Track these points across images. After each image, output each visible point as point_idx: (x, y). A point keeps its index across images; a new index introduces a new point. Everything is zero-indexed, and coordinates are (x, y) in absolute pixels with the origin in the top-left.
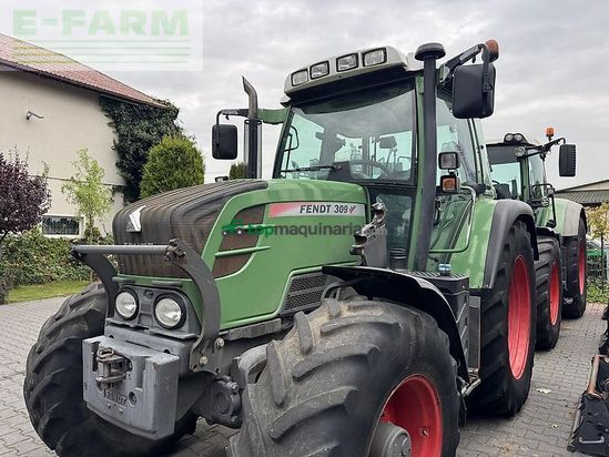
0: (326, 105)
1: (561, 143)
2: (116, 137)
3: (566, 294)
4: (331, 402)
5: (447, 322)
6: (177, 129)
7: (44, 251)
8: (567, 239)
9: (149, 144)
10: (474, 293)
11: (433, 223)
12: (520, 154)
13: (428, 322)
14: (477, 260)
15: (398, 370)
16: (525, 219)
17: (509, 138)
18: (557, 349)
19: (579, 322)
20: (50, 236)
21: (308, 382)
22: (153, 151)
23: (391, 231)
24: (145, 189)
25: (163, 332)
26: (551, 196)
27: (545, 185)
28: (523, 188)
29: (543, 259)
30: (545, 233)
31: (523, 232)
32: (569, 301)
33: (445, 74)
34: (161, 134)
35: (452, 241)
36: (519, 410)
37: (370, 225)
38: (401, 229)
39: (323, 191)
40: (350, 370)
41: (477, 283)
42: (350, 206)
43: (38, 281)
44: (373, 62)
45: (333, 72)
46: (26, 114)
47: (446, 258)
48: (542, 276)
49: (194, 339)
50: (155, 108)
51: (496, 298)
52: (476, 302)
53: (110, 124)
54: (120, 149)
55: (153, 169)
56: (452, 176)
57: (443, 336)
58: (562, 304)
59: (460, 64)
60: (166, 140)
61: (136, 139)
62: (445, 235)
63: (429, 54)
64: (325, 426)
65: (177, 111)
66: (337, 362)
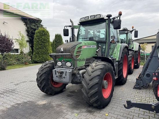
0: (87, 25)
1: (135, 30)
2: (26, 28)
3: (135, 63)
4: (98, 74)
5: (113, 65)
6: (42, 25)
7: (11, 57)
8: (136, 51)
9: (35, 30)
10: (117, 61)
11: (109, 48)
12: (126, 33)
13: (110, 65)
14: (117, 55)
15: (106, 71)
16: (126, 47)
17: (124, 29)
18: (133, 74)
19: (138, 69)
20: (12, 54)
21: (94, 72)
22: (36, 31)
23: (102, 50)
24: (35, 41)
25: (68, 67)
26: (133, 42)
27: (131, 39)
28: (127, 40)
29: (130, 55)
30: (131, 50)
31: (126, 50)
32: (136, 64)
33: (112, 20)
34: (38, 27)
35: (113, 52)
36: (125, 84)
37: (98, 49)
38: (103, 50)
39: (88, 43)
40: (100, 70)
41: (117, 59)
42: (94, 46)
43: (10, 65)
44: (98, 17)
45: (90, 19)
46: (3, 22)
47: (112, 55)
48: (130, 59)
49: (73, 68)
50: (36, 20)
51: (121, 62)
52: (117, 63)
53: (24, 24)
54: (28, 31)
55: (37, 36)
56: (113, 40)
57: (112, 67)
58: (134, 65)
59: (115, 19)
60: (39, 28)
61: (32, 28)
62: (111, 51)
63: (109, 16)
64: (97, 78)
65: (41, 21)
66: (98, 69)
